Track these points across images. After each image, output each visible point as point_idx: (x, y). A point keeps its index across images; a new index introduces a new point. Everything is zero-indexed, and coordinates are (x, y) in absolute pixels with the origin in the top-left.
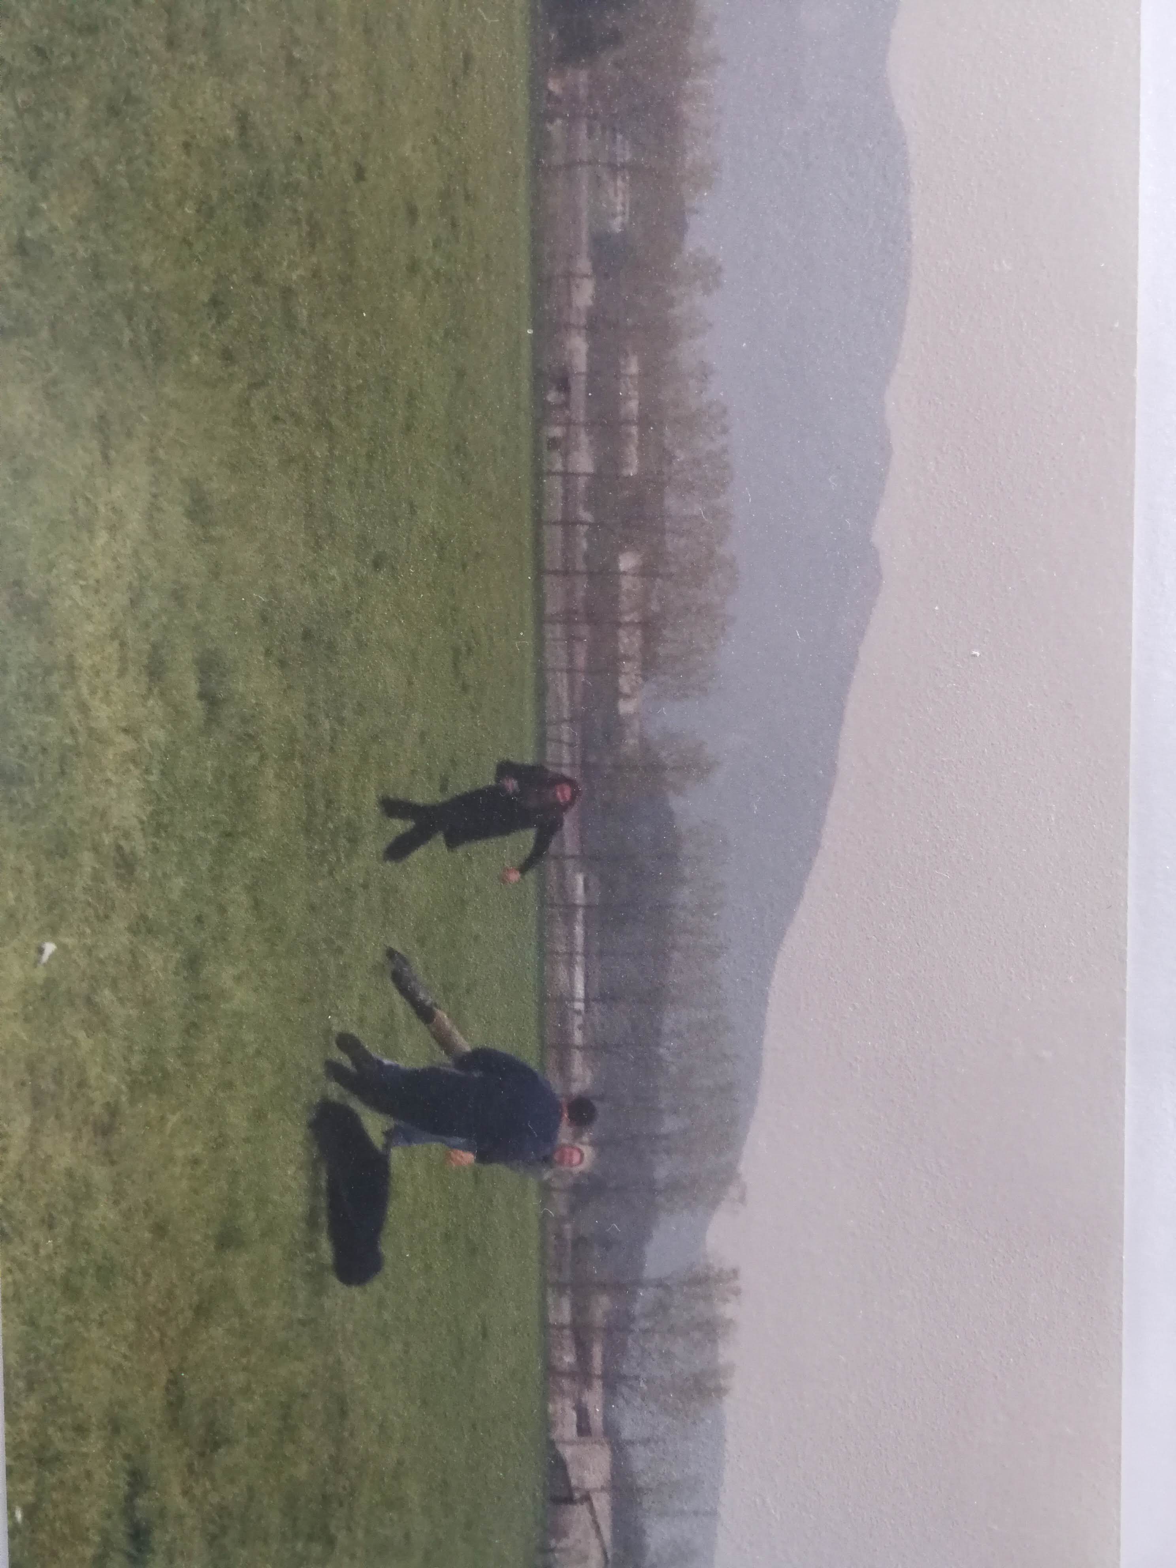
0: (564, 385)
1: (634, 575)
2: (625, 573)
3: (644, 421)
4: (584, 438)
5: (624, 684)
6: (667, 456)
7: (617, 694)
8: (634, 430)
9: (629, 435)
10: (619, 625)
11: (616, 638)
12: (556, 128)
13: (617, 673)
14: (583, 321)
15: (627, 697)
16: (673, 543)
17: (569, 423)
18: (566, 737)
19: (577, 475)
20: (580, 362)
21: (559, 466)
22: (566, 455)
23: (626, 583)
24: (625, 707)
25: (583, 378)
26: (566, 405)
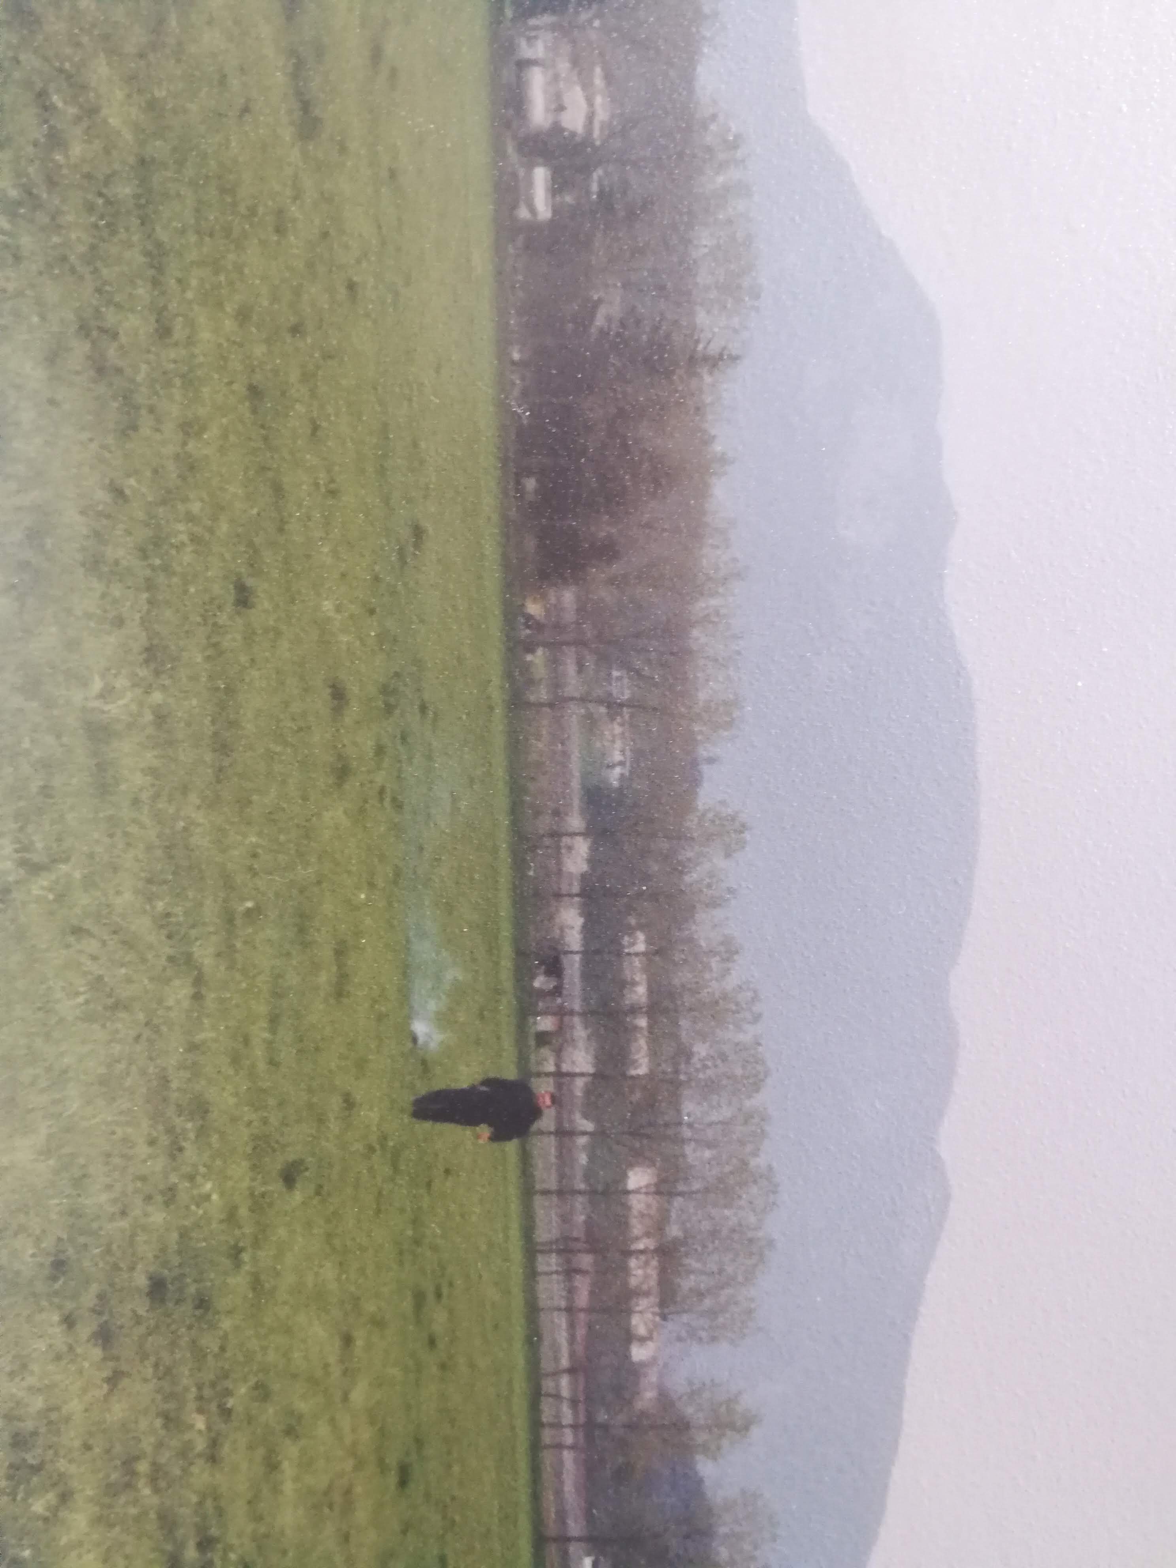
0: (554, 968)
1: (647, 1193)
2: (637, 1191)
3: (653, 1010)
4: (580, 1031)
5: (639, 1324)
6: (684, 1054)
7: (629, 1337)
8: (642, 1022)
9: (636, 1028)
10: (628, 1254)
11: (625, 1270)
12: (538, 658)
13: (629, 1312)
14: (576, 888)
15: (642, 1340)
16: (694, 1155)
17: (561, 1013)
18: (565, 1393)
19: (572, 1075)
20: (574, 939)
21: (550, 1067)
22: (558, 1052)
23: (637, 1203)
24: (639, 1353)
25: (577, 958)
26: (558, 991)
